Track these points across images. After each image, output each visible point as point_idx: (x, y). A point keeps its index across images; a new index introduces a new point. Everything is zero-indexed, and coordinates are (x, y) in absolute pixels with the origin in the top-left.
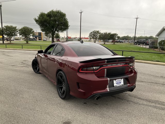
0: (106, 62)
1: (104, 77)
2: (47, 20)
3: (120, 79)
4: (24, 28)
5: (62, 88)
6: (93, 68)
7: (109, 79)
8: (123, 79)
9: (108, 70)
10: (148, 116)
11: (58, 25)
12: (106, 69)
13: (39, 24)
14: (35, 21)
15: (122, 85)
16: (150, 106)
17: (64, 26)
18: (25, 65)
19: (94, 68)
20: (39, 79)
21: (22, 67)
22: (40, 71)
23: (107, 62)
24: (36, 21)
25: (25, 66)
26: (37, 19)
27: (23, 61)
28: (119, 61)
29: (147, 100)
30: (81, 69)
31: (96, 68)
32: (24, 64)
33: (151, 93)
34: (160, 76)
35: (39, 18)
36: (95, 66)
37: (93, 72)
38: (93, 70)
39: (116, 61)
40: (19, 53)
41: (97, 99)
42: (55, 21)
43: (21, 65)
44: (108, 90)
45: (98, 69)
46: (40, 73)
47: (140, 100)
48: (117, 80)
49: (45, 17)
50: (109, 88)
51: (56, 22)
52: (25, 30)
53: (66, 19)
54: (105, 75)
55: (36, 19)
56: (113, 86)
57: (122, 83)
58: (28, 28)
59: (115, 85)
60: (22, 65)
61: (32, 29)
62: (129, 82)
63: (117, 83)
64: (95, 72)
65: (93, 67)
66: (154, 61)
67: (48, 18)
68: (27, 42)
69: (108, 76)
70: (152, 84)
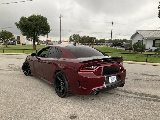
0: (102, 62)
1: (101, 75)
2: (29, 24)
3: (114, 76)
4: (3, 32)
6: (92, 67)
7: (105, 76)
8: (116, 76)
9: (104, 68)
10: (139, 106)
11: (40, 29)
12: (102, 68)
13: (20, 28)
14: (16, 25)
15: (116, 82)
16: (139, 98)
17: (46, 30)
19: (93, 67)
20: (32, 81)
21: (10, 71)
22: (32, 74)
23: (103, 62)
24: (18, 25)
25: (13, 70)
26: (18, 23)
27: (9, 65)
28: (112, 61)
29: (135, 94)
30: (81, 69)
31: (94, 67)
32: (11, 68)
33: (137, 87)
34: (140, 73)
35: (20, 22)
36: (93, 66)
37: (92, 71)
38: (92, 69)
39: (110, 61)
40: (2, 58)
42: (37, 25)
43: (8, 69)
44: (106, 86)
45: (96, 68)
46: (32, 76)
47: (129, 94)
48: (111, 77)
49: (27, 21)
50: (106, 84)
51: (37, 27)
52: (4, 35)
53: (48, 23)
54: (102, 74)
55: (17, 23)
56: (109, 83)
57: (116, 80)
58: (7, 32)
59: (110, 81)
60: (10, 69)
61: (11, 34)
63: (112, 80)
64: (94, 70)
65: (92, 66)
66: (132, 61)
67: (30, 22)
68: (7, 46)
69: (104, 74)
70: (135, 80)
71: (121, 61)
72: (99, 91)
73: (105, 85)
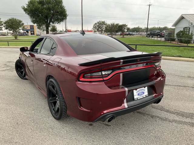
0: (121, 64)
1: (119, 85)
2: (39, 8)
3: (143, 88)
4: (10, 20)
5: (55, 103)
6: (102, 73)
7: (126, 89)
8: (146, 87)
9: (125, 75)
11: (53, 15)
12: (121, 74)
13: (28, 14)
14: (23, 10)
15: (146, 97)
17: (61, 15)
18: (8, 68)
19: (104, 73)
21: (3, 71)
23: (124, 63)
24: (25, 10)
25: (8, 70)
26: (26, 7)
27: (7, 62)
28: (141, 60)
29: (178, 114)
31: (106, 73)
32: (8, 66)
33: (182, 101)
35: (29, 6)
36: (105, 70)
37: (101, 79)
38: (102, 76)
39: (136, 61)
41: (109, 121)
42: (49, 9)
43: (3, 67)
44: (126, 107)
45: (109, 75)
46: (26, 79)
47: (169, 114)
48: (138, 90)
49: (36, 4)
50: (127, 102)
51: (50, 11)
52: (12, 23)
53: (63, 6)
54: (121, 84)
55: (24, 7)
56: (133, 99)
57: (146, 93)
58: (15, 19)
59: (135, 97)
60: (5, 69)
61: (20, 22)
62: (156, 90)
63: (138, 95)
64: (105, 79)
65: (101, 71)
67: (40, 6)
68: (16, 38)
69: (125, 84)
71: (157, 60)
72: (115, 115)
73: (125, 105)
